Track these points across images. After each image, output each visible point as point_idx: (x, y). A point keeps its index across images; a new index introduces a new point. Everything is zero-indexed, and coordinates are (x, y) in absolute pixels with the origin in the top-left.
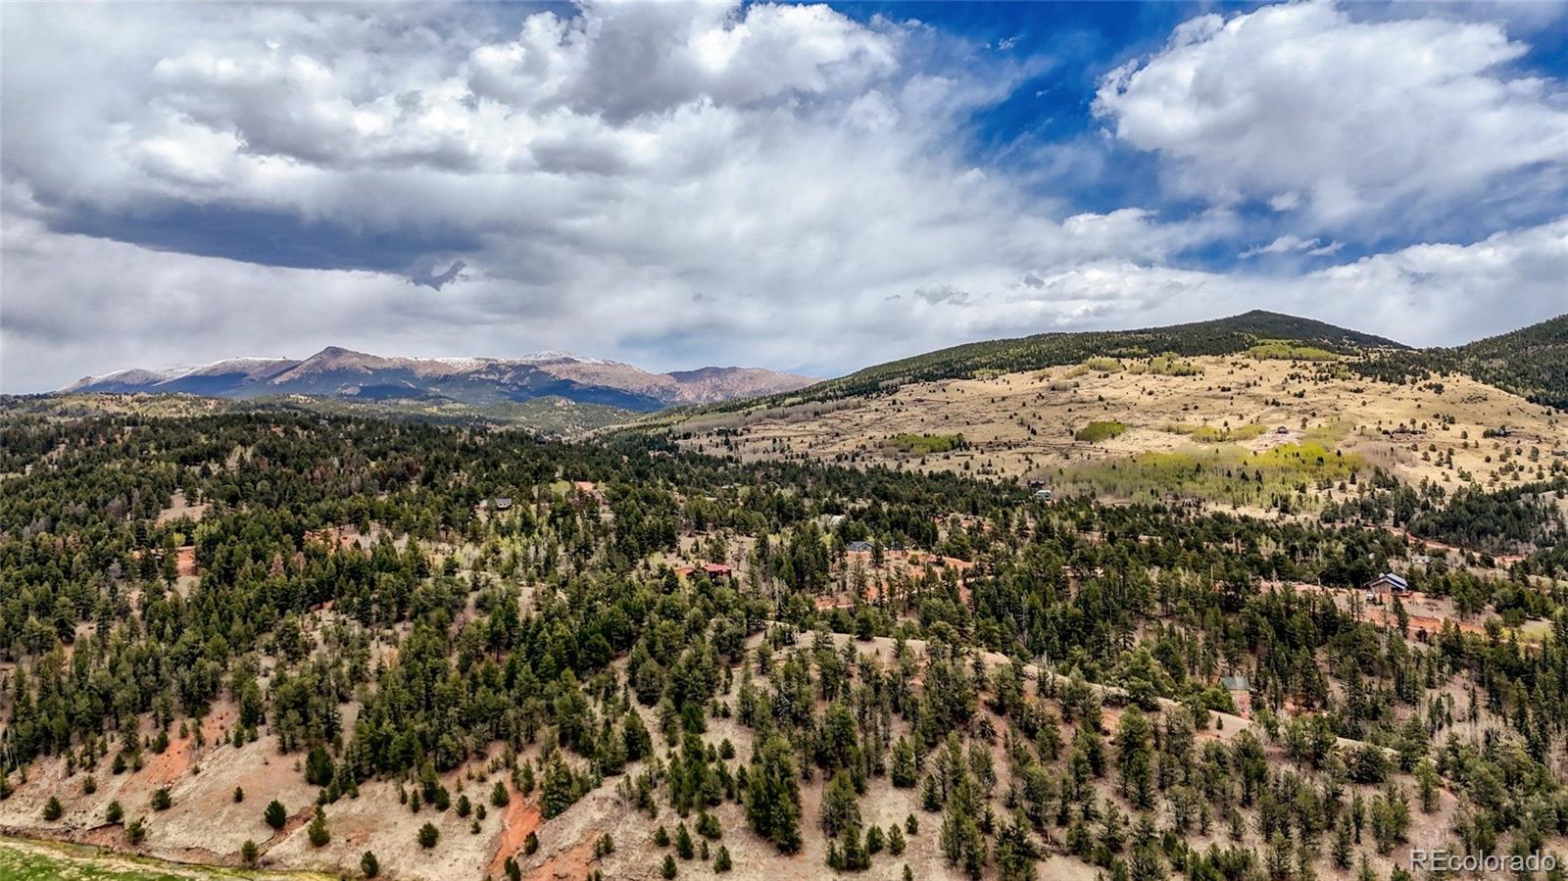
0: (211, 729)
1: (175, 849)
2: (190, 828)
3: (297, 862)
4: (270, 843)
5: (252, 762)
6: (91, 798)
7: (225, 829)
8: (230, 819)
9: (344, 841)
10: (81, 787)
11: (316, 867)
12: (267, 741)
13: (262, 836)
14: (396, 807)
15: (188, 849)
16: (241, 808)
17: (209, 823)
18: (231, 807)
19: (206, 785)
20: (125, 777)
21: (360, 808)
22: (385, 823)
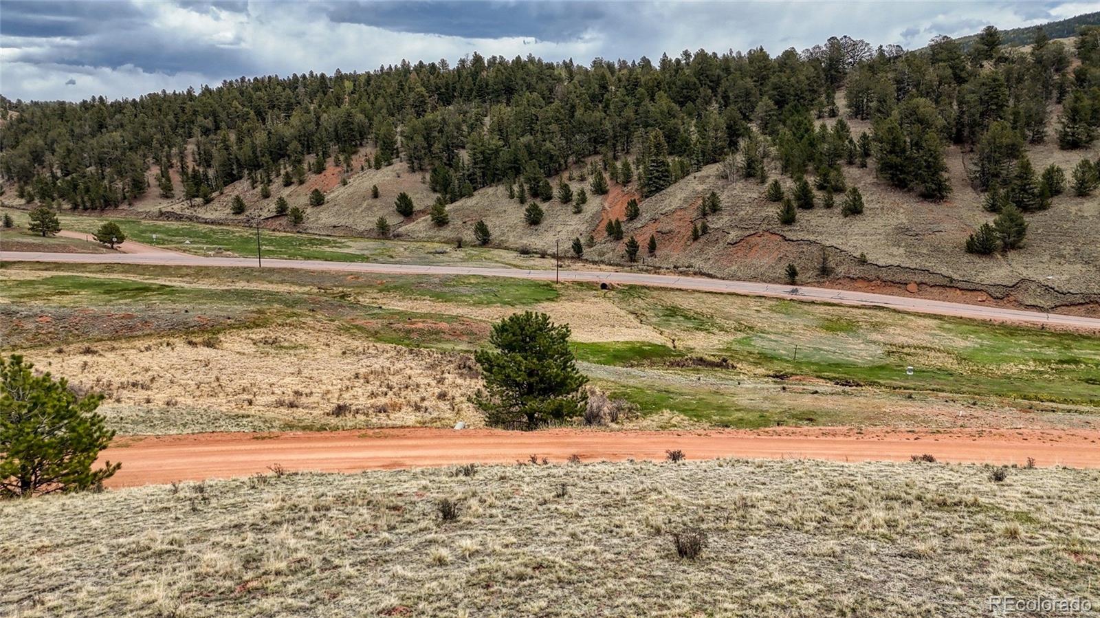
0: (357, 161)
1: (324, 227)
2: (337, 214)
3: (421, 235)
4: (400, 225)
5: (388, 176)
6: (267, 201)
7: (364, 214)
8: (369, 208)
9: (460, 223)
10: (260, 195)
11: (437, 239)
12: (399, 165)
13: (393, 220)
14: (506, 200)
15: (335, 227)
16: (378, 202)
17: (352, 211)
18: (370, 201)
19: (351, 190)
20: (292, 187)
21: (474, 202)
22: (496, 210)
